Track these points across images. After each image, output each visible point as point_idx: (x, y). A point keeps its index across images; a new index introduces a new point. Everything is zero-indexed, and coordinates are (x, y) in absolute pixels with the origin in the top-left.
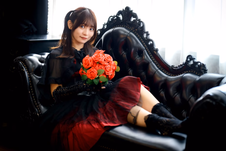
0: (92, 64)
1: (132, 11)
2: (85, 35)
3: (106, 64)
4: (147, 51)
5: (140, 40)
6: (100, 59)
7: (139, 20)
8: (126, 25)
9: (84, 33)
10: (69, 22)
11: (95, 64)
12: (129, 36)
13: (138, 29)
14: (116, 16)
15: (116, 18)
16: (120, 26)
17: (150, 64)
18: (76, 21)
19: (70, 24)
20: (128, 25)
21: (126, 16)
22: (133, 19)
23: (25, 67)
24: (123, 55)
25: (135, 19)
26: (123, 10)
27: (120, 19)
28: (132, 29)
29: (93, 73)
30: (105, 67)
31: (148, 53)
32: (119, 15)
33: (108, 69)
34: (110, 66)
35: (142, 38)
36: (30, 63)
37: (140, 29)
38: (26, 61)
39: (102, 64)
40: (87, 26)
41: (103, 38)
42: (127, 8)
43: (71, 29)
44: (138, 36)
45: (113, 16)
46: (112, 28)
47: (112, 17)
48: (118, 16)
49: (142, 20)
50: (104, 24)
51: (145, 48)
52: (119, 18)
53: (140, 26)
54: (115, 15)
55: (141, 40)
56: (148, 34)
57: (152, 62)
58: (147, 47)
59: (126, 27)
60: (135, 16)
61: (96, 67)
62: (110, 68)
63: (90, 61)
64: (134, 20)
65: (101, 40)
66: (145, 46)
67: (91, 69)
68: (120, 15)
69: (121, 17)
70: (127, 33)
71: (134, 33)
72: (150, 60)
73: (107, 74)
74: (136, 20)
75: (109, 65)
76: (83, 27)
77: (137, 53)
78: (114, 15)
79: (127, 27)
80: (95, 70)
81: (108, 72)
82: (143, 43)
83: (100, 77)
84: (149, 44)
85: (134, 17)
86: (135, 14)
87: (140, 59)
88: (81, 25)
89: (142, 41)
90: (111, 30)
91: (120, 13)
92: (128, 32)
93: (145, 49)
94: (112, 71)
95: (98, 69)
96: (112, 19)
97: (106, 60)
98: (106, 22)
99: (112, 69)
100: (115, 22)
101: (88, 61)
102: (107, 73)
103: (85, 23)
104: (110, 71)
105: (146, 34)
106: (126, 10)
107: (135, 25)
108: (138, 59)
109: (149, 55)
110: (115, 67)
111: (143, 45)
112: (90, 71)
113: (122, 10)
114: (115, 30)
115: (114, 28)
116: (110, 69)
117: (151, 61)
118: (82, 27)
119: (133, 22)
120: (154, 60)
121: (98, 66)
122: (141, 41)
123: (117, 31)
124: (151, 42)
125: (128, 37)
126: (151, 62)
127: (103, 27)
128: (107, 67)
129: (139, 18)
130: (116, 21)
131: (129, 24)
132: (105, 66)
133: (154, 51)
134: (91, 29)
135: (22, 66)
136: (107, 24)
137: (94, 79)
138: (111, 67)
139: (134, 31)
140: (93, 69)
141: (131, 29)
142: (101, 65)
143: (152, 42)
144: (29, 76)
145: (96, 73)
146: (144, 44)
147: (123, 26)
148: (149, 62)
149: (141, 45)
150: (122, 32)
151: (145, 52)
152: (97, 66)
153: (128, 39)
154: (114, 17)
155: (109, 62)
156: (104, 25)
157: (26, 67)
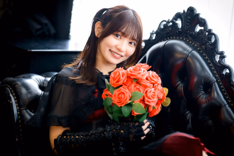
0: (125, 81)
1: (198, 15)
2: (119, 50)
3: (148, 84)
4: (219, 86)
5: (208, 64)
6: (139, 74)
7: (210, 31)
8: (186, 37)
9: (119, 47)
10: (98, 24)
11: (130, 82)
12: (190, 57)
13: (206, 46)
14: (172, 21)
15: (171, 24)
16: (176, 39)
17: (224, 108)
18: (108, 25)
19: (98, 28)
20: (190, 37)
21: (188, 22)
22: (198, 28)
23: (14, 96)
24: (179, 87)
25: (202, 28)
26: (184, 11)
27: (177, 26)
28: (196, 45)
29: (123, 96)
30: (146, 90)
31: (221, 89)
32: (176, 20)
33: (149, 95)
34: (155, 90)
35: (213, 62)
36: (24, 91)
37: (210, 47)
38: (17, 86)
39: (142, 83)
40: (126, 37)
41: (147, 54)
42: (191, 10)
43: (99, 36)
44: (206, 58)
45: (167, 20)
46: (164, 40)
47: (165, 23)
48: (174, 21)
49: (214, 31)
50: (152, 32)
51: (215, 80)
52: (177, 24)
53: (211, 41)
54: (171, 19)
55: (211, 65)
56: (222, 56)
57: (227, 105)
58: (219, 78)
59: (186, 40)
60: (203, 23)
61: (130, 87)
62: (153, 92)
63: (123, 76)
64: (201, 30)
65: (145, 58)
66: (217, 76)
67: (121, 88)
68: (179, 19)
69: (179, 22)
70: (187, 51)
71: (199, 52)
72: (223, 102)
73: (146, 103)
74: (204, 30)
75: (153, 89)
76: (119, 37)
77: (202, 87)
78: (169, 20)
79: (188, 40)
80: (127, 91)
81: (150, 99)
82: (213, 70)
83: (134, 103)
84: (224, 73)
85: (200, 26)
86: (204, 20)
87: (206, 98)
88: (115, 33)
89: (212, 67)
90: (161, 44)
91: (178, 16)
92: (190, 49)
93: (217, 81)
94: (156, 100)
95: (133, 91)
96: (164, 25)
97: (149, 79)
98: (155, 30)
99: (158, 96)
100: (170, 31)
101: (119, 74)
102: (148, 101)
103: (123, 30)
104: (154, 98)
105: (219, 56)
106: (189, 12)
107: (202, 39)
108: (203, 97)
109: (222, 92)
110: (162, 95)
111: (213, 74)
112: (119, 91)
113: (182, 12)
114: (168, 44)
115: (167, 39)
116: (154, 95)
117: (226, 103)
118: (117, 37)
119: (198, 33)
120: (230, 101)
121: (135, 86)
122: (210, 68)
123: (171, 46)
124: (228, 71)
125: (188, 58)
126: (225, 105)
127: (151, 37)
128: (149, 90)
129: (210, 27)
130: (170, 29)
131: (191, 35)
132: (145, 88)
133: (232, 87)
134: (131, 43)
135: (9, 94)
136: (157, 33)
137: (123, 105)
138: (156, 93)
139: (199, 49)
140: (124, 88)
141: (194, 45)
142: (140, 85)
143: (230, 69)
144: (19, 113)
145: (129, 95)
146: (215, 72)
147: (181, 38)
148: (222, 105)
149: (209, 74)
150: (180, 49)
151: (215, 86)
152: (133, 86)
153: (189, 62)
154: (168, 22)
155: (154, 84)
156: (152, 34)
157: (16, 97)
